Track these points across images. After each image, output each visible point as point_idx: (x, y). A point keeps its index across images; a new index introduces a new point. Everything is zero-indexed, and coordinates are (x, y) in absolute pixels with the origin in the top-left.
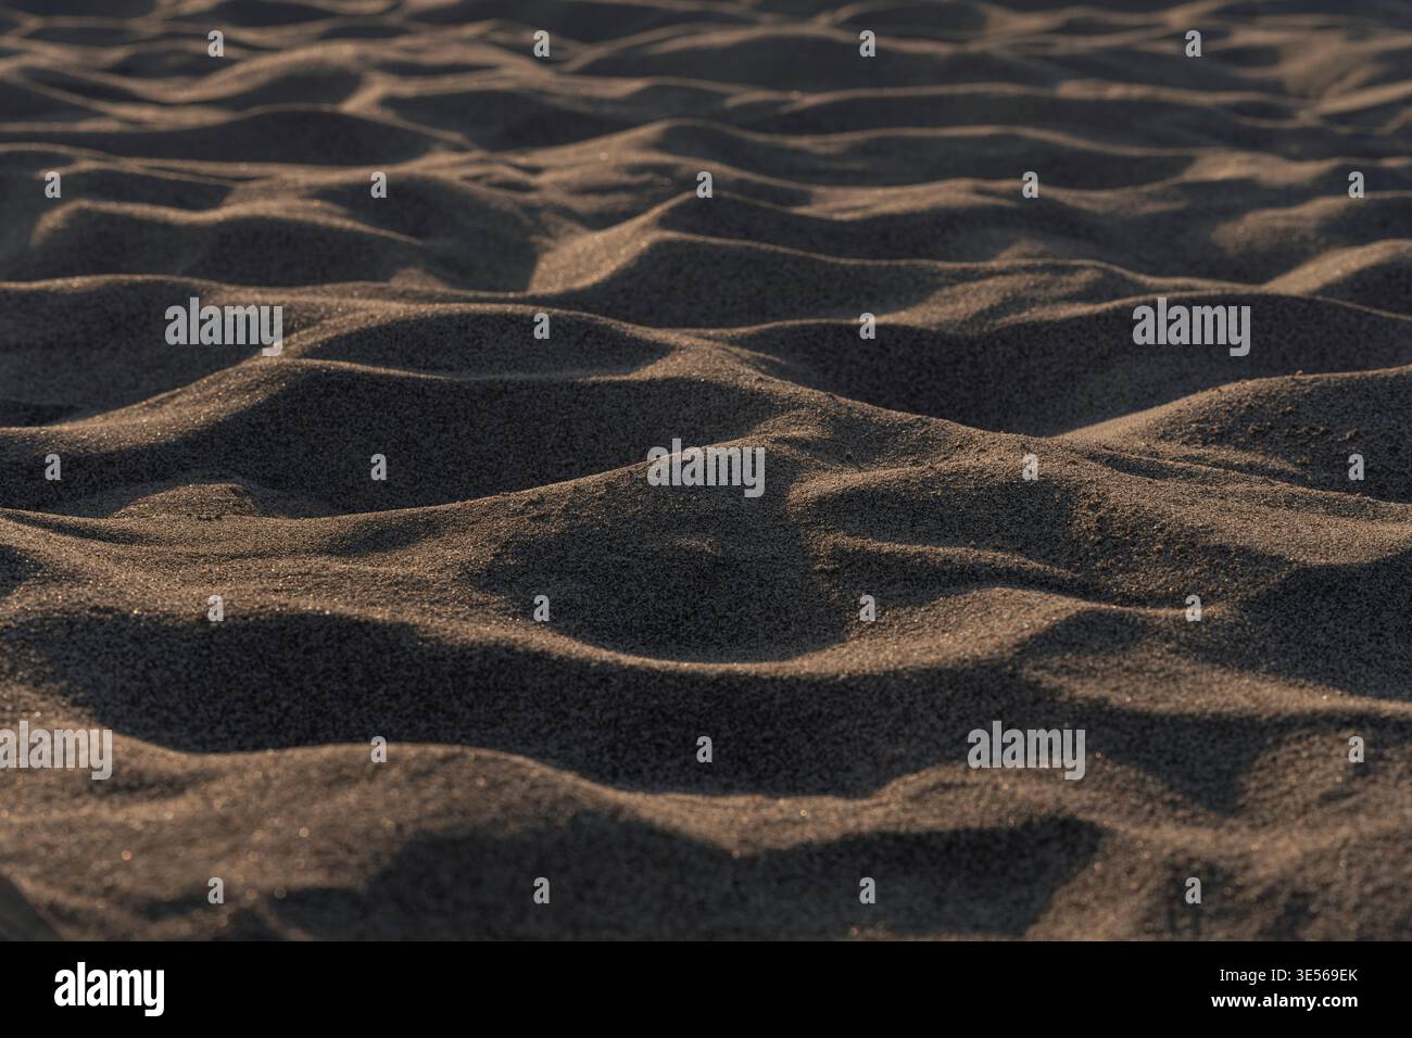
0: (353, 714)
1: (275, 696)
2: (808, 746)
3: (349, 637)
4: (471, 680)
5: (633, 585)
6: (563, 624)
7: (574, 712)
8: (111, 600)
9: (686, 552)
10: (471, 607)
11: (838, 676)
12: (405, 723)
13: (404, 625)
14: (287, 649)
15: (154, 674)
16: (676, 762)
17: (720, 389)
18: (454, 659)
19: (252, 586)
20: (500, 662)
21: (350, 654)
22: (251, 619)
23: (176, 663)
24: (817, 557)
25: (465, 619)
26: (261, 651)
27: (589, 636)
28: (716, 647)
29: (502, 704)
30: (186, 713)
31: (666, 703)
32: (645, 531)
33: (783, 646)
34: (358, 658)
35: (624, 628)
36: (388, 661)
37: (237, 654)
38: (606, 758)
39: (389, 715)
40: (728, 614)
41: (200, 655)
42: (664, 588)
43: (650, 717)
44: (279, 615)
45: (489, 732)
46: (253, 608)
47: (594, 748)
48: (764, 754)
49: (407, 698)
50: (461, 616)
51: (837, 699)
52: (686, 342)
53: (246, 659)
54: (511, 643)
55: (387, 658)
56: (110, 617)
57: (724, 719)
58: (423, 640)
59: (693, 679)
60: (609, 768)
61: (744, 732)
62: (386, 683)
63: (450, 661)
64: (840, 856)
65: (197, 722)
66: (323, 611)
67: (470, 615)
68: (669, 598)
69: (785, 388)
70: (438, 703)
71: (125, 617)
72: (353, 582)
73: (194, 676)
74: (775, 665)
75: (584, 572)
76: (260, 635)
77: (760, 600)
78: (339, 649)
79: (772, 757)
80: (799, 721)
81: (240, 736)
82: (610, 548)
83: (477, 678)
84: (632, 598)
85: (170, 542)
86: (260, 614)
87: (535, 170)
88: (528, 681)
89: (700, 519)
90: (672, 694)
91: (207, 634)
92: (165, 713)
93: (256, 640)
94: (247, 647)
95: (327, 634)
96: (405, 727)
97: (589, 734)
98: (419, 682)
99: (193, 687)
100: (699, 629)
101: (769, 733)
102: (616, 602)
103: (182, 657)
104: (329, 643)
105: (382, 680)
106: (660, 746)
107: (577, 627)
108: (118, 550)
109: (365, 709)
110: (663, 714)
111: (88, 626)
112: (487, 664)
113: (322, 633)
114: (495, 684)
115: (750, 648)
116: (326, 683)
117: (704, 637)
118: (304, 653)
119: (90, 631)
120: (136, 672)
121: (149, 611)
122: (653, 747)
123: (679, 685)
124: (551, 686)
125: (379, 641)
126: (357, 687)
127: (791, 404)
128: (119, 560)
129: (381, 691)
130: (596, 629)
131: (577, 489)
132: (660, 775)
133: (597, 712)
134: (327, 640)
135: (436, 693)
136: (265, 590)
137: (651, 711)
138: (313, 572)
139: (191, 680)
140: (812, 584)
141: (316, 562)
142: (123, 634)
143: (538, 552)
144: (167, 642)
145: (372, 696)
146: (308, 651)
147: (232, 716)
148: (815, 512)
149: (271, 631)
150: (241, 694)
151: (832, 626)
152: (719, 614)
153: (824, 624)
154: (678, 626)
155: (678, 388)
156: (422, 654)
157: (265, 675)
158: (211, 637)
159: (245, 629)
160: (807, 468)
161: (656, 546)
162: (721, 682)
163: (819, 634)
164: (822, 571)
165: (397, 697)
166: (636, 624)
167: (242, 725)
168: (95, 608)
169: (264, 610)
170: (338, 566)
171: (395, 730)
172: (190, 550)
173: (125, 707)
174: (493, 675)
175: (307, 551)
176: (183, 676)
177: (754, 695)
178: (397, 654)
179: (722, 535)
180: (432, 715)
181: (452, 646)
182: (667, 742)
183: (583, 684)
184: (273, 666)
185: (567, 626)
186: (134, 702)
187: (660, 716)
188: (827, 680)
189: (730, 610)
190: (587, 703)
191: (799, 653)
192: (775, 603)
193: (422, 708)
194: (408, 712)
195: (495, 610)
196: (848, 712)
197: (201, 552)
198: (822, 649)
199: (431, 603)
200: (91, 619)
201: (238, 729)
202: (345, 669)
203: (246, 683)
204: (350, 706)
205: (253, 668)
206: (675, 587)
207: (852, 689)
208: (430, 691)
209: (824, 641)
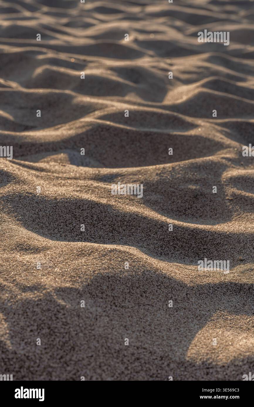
0: (92, 229)
1: (72, 222)
2: (216, 252)
3: (94, 207)
4: (125, 223)
5: (175, 198)
6: (154, 207)
7: (152, 235)
8: (32, 190)
9: (191, 190)
10: (130, 200)
11: (227, 232)
12: (106, 233)
13: (109, 205)
14: (77, 209)
15: (40, 213)
16: (179, 252)
17: (209, 140)
18: (122, 217)
19: (71, 188)
20: (134, 218)
21: (94, 212)
22: (68, 200)
23: (46, 210)
24: (227, 195)
25: (127, 204)
26: (70, 209)
27: (161, 211)
28: (196, 218)
29: (133, 230)
30: (47, 225)
31: (178, 235)
32: (181, 182)
33: (214, 220)
34: (96, 213)
35: (171, 210)
36: (104, 215)
37: (63, 209)
38: (159, 249)
39: (102, 231)
40: (201, 209)
41: (54, 209)
42: (183, 200)
43: (173, 239)
44: (76, 199)
45: (128, 238)
46: (69, 196)
47: (156, 246)
48: (203, 253)
49: (108, 226)
50: (126, 203)
51: (226, 239)
52: (203, 124)
53: (65, 211)
54: (138, 213)
55: (104, 214)
56: (31, 195)
57: (193, 241)
58: (114, 210)
59: (186, 229)
60: (160, 252)
61: (198, 246)
62: (103, 221)
63: (121, 217)
64: (218, 288)
65: (50, 228)
66: (88, 199)
67: (129, 203)
68: (185, 203)
69: (227, 141)
70: (116, 228)
71: (35, 196)
72: (99, 190)
73: (51, 214)
74: (210, 227)
75: (162, 193)
76: (70, 204)
77: (210, 206)
78: (91, 210)
79: (205, 254)
80: (214, 244)
81: (61, 233)
82: (170, 186)
83: (127, 222)
84: (174, 202)
85: (53, 172)
86: (71, 198)
87: (171, 65)
88: (141, 225)
89: (196, 180)
90: (180, 233)
91: (56, 203)
92: (42, 225)
93: (69, 206)
94: (66, 207)
95: (88, 206)
96: (106, 234)
97: (156, 242)
98: (111, 222)
99: (50, 218)
100: (192, 213)
101: (205, 247)
102: (170, 202)
103: (48, 209)
104: (88, 208)
105: (101, 220)
106: (175, 247)
107: (158, 209)
108: (38, 173)
109: (96, 228)
110: (177, 238)
111: (25, 198)
112: (131, 219)
113: (87, 205)
114: (132, 225)
115: (205, 220)
116: (86, 220)
117: (193, 215)
118: (81, 211)
119: (25, 199)
120: (35, 212)
121: (42, 195)
122: (173, 247)
123: (182, 230)
124: (147, 227)
125: (102, 209)
126: (94, 222)
127: (229, 146)
128: (37, 177)
129: (101, 224)
130: (163, 209)
131: (164, 168)
132: (174, 256)
133: (159, 236)
134: (88, 207)
135: (115, 226)
136: (74, 191)
137: (174, 237)
138: (88, 186)
139: (50, 216)
140: (225, 203)
141: (90, 182)
142: (34, 201)
143: (150, 185)
144: (45, 204)
145: (98, 224)
146: (82, 210)
147: (60, 227)
148: (229, 181)
149: (73, 204)
150: (63, 221)
151: (228, 216)
152: (198, 209)
153: (226, 215)
154: (186, 211)
155: (198, 139)
156: (113, 214)
157: (70, 216)
158: (57, 204)
159: (66, 202)
160: (229, 167)
161: (183, 187)
162: (194, 231)
163: (224, 218)
164: (228, 199)
165: (105, 225)
166: (174, 209)
167: (62, 230)
168: (27, 193)
169: (72, 197)
170: (96, 184)
171: (103, 235)
172: (57, 175)
173: (31, 222)
174: (131, 222)
175: (88, 179)
176: (48, 214)
177: (203, 235)
178: (106, 213)
179: (202, 186)
180: (114, 232)
181: (122, 213)
182: (177, 246)
183: (156, 227)
184: (73, 214)
185: (155, 208)
186: (34, 221)
187: (176, 239)
188: (224, 234)
189: (201, 208)
190: (156, 233)
191: (218, 223)
192: (214, 207)
193: (111, 230)
194: (107, 230)
195: (136, 202)
196: (228, 244)
197: (60, 176)
198: (224, 223)
199: (119, 198)
200: (26, 196)
201: (61, 230)
202: (92, 216)
203: (65, 217)
204: (92, 227)
205: (67, 213)
206: (187, 200)
207: (230, 237)
208: (114, 225)
209: (226, 220)
